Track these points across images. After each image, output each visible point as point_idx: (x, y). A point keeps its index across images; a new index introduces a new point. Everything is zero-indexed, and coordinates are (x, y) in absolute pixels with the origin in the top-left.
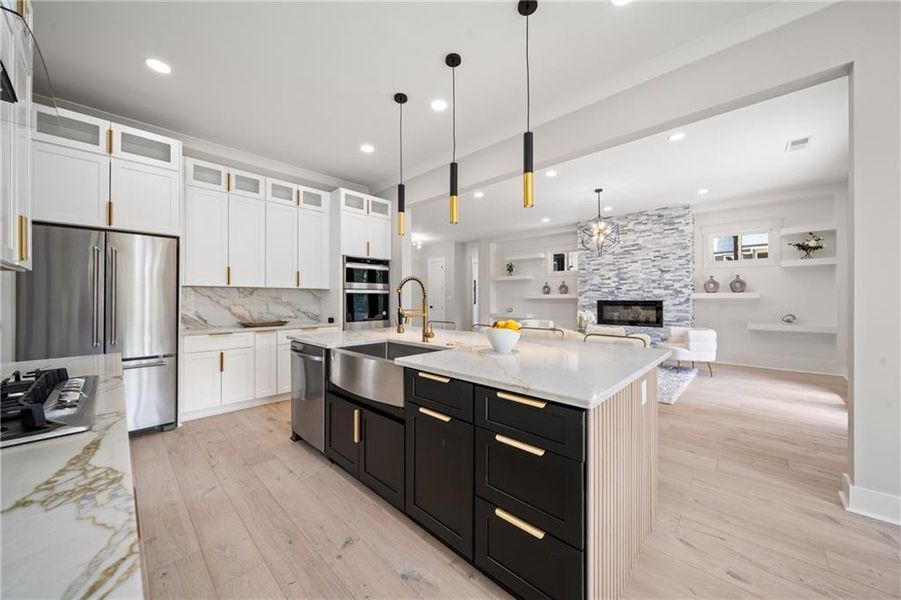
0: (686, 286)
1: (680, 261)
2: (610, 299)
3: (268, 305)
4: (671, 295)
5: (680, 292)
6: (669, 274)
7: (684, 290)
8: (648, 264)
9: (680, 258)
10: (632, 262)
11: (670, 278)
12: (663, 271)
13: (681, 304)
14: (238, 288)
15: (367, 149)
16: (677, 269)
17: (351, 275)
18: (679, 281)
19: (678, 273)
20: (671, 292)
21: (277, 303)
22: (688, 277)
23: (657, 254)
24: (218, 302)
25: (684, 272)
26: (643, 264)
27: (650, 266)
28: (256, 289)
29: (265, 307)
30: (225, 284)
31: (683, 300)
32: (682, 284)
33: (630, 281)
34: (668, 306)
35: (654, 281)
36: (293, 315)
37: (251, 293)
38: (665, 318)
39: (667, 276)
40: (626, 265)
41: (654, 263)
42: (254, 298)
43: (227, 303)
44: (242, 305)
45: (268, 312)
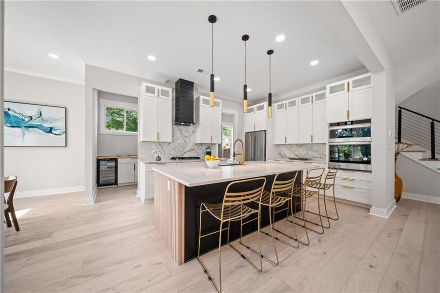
3: (307, 151)
14: (296, 144)
15: (314, 63)
17: (333, 134)
21: (311, 150)
24: (290, 150)
28: (303, 144)
29: (306, 152)
30: (285, 143)
36: (319, 156)
37: (301, 146)
42: (302, 148)
43: (293, 150)
44: (298, 151)
45: (308, 155)
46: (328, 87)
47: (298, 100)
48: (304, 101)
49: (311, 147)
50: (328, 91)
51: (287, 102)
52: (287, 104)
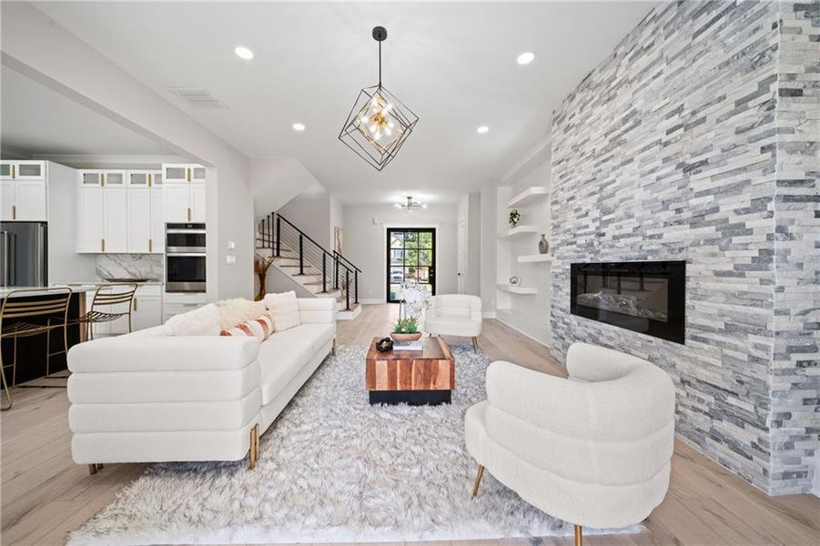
0: (759, 205)
1: (740, 120)
2: (588, 261)
4: (710, 241)
5: (741, 229)
6: (707, 172)
7: (752, 221)
8: (652, 158)
9: (741, 104)
10: (623, 164)
11: (708, 185)
12: (688, 169)
13: (739, 272)
16: (729, 150)
17: (170, 241)
18: (737, 188)
19: (734, 163)
20: (709, 231)
22: (768, 169)
23: (675, 120)
25: (754, 155)
26: (643, 161)
27: (659, 163)
28: (143, 254)
30: (101, 251)
31: (746, 257)
32: (745, 200)
33: (619, 213)
34: (700, 275)
35: (665, 205)
37: (140, 258)
38: (690, 318)
39: (698, 182)
40: (612, 176)
41: (669, 151)
42: (142, 261)
43: (125, 264)
44: (135, 266)
45: (152, 273)
46: (165, 166)
47: (126, 174)
48: (138, 179)
49: (156, 259)
50: (164, 172)
51: (105, 172)
52: (105, 177)
